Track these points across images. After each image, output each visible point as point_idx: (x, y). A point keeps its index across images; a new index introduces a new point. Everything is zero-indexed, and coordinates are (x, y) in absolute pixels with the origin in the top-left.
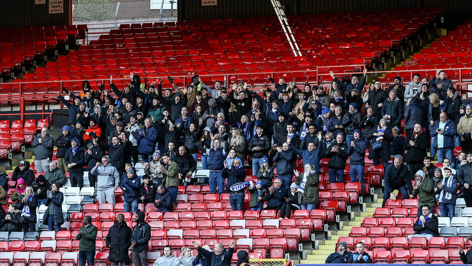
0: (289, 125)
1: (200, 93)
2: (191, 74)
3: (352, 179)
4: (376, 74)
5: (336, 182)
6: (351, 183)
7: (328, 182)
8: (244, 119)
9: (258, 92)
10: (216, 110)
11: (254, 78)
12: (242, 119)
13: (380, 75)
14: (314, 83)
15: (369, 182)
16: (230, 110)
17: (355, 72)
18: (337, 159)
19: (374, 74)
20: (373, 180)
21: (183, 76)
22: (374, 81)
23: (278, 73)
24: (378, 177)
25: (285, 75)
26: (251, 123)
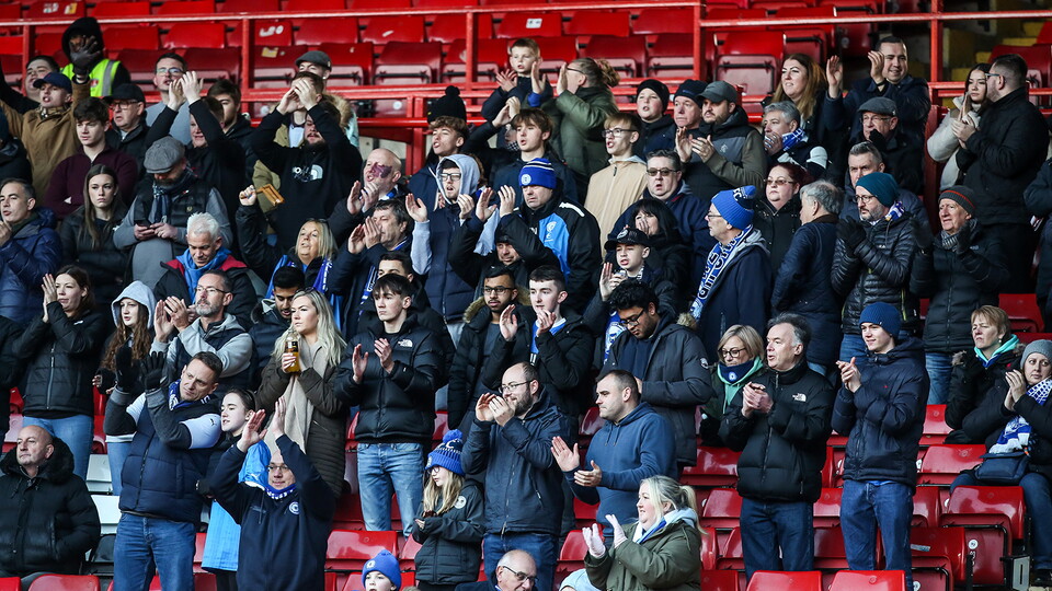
0: (539, 278)
1: (96, 110)
2: (61, 10)
3: (852, 549)
4: (993, 28)
5: (780, 567)
6: (851, 570)
7: (740, 567)
8: (311, 239)
9: (397, 105)
10: (182, 197)
11: (379, 36)
12: (301, 240)
13: (1014, 28)
14: (677, 68)
15: (948, 568)
16: (247, 197)
17: (888, 12)
18: (776, 449)
19: (985, 22)
20: (968, 558)
21: (20, 23)
22: (983, 57)
23: (499, 11)
24: (996, 542)
25: (534, 23)
26: (342, 260)
